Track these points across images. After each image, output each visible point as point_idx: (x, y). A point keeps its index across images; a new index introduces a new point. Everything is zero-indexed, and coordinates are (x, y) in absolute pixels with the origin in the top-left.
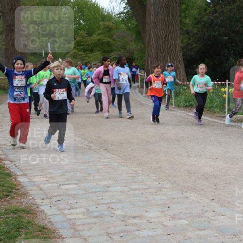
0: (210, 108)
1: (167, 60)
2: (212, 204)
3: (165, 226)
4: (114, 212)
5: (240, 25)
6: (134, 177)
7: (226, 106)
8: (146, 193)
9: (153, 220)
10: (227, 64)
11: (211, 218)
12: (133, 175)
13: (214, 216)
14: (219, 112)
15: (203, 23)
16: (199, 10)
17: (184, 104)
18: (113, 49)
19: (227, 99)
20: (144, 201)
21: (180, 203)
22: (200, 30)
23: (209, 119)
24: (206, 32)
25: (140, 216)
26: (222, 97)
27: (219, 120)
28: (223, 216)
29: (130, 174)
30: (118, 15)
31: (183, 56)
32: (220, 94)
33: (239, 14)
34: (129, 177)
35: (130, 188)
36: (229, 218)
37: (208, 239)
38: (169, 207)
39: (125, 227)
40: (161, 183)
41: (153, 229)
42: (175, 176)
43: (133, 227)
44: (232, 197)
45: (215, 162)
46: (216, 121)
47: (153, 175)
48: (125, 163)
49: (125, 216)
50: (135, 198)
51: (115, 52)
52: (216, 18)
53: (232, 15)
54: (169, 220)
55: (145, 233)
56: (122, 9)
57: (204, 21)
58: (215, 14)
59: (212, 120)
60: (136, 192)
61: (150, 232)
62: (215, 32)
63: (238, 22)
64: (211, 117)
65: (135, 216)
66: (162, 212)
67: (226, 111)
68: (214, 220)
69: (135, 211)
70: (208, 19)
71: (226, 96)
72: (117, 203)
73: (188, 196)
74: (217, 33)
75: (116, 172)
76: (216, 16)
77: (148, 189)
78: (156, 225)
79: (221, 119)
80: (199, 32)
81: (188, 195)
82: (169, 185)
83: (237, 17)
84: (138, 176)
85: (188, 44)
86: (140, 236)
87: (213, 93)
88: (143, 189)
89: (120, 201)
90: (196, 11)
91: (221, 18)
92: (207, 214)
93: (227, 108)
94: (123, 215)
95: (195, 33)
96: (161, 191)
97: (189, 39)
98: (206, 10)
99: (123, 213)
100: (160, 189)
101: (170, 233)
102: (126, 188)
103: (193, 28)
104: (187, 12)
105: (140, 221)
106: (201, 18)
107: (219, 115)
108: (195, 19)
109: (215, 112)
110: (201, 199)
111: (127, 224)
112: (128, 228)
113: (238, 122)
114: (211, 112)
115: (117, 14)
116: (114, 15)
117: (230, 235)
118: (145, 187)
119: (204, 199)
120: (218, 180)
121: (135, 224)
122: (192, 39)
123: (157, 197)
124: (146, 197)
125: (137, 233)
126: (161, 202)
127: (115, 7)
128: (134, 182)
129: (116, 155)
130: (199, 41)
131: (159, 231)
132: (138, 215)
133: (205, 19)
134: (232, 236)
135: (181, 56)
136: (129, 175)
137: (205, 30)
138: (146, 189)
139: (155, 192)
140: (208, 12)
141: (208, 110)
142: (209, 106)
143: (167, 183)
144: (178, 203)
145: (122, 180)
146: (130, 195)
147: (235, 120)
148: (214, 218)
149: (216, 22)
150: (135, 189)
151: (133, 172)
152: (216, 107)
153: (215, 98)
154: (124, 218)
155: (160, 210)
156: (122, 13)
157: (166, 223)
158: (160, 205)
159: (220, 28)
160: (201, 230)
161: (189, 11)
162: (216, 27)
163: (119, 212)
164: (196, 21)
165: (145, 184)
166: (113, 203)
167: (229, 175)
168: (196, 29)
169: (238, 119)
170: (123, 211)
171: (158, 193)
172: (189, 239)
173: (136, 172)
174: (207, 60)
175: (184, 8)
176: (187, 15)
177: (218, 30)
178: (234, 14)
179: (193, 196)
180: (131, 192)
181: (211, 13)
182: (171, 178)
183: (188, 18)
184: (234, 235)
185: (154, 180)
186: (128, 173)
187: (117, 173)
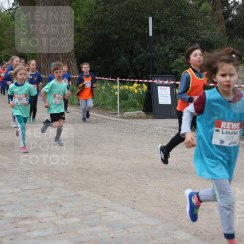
0: (103, 105)
1: (59, 58)
2: (103, 200)
3: (57, 225)
4: (4, 214)
5: (129, 24)
6: (26, 177)
7: (118, 103)
8: (38, 193)
9: (45, 220)
10: (119, 62)
11: (102, 214)
12: (25, 176)
13: (105, 212)
14: (111, 110)
15: (93, 21)
16: (89, 8)
17: (77, 102)
18: (3, 47)
19: (118, 96)
20: (35, 201)
21: (72, 201)
22: (91, 28)
23: (101, 116)
24: (97, 31)
25: (31, 217)
26: (114, 94)
27: (112, 117)
28: (114, 211)
29: (22, 174)
30: (8, 12)
31: (75, 54)
32: (112, 91)
33: (128, 12)
34: (20, 177)
35: (21, 190)
36: (119, 212)
37: (99, 235)
38: (61, 206)
39: (15, 229)
40: (53, 182)
41: (44, 229)
42: (68, 174)
43: (23, 229)
44: (123, 192)
45: (107, 158)
46: (109, 118)
47: (45, 175)
48: (16, 163)
49: (16, 218)
50: (26, 199)
51: (6, 50)
52: (106, 16)
53: (121, 13)
54: (61, 219)
55: (36, 234)
56: (11, 6)
57: (94, 19)
58: (106, 13)
59: (104, 117)
60: (28, 193)
61: (41, 232)
62: (106, 30)
63: (127, 20)
64: (104, 115)
65: (26, 217)
66: (53, 211)
67: (118, 107)
68: (106, 216)
69: (26, 212)
70: (99, 17)
71: (117, 93)
72: (7, 205)
73: (80, 194)
74: (108, 31)
75: (6, 173)
76: (106, 14)
77: (40, 189)
78: (48, 224)
79: (113, 115)
80: (91, 30)
81: (80, 192)
82: (61, 184)
83: (126, 15)
84: (30, 176)
85: (80, 42)
86: (31, 237)
87: (105, 90)
88: (34, 189)
89: (11, 203)
90: (87, 9)
91: (111, 17)
92: (98, 211)
93: (118, 105)
94: (13, 217)
95: (86, 31)
96: (53, 190)
97: (81, 37)
98: (96, 8)
99: (13, 215)
100: (52, 189)
101: (61, 231)
102: (17, 189)
103: (84, 26)
104: (78, 10)
105: (31, 222)
106: (91, 16)
107: (112, 112)
108: (86, 16)
109: (108, 109)
110: (93, 196)
111: (17, 226)
112: (19, 230)
113: (130, 119)
114: (104, 109)
115: (6, 11)
116: (3, 11)
117: (120, 229)
118: (38, 187)
119: (96, 195)
120: (109, 177)
121: (25, 226)
122: (84, 37)
123: (49, 197)
124: (38, 197)
125: (27, 234)
126: (53, 201)
127: (3, 3)
128: (25, 182)
129: (6, 156)
130: (90, 39)
131: (50, 231)
132: (29, 216)
133: (96, 17)
134: (122, 230)
135: (74, 54)
136: (20, 176)
137: (96, 28)
138: (37, 189)
139: (47, 192)
140: (98, 10)
141: (101, 108)
142: (102, 103)
143: (60, 182)
144: (70, 201)
145: (13, 181)
146: (20, 196)
147: (126, 117)
148: (105, 214)
149: (107, 20)
150: (27, 190)
151: (25, 173)
152: (109, 104)
153: (108, 95)
154: (14, 220)
155: (52, 210)
156: (11, 9)
157: (57, 222)
158: (52, 204)
159: (111, 26)
160: (92, 226)
161: (79, 8)
162: (107, 26)
163: (9, 215)
164: (87, 19)
165: (38, 184)
166: (3, 205)
167: (120, 171)
168: (87, 27)
169: (130, 115)
170: (13, 213)
171: (50, 193)
172: (80, 236)
173: (28, 172)
174: (99, 58)
175: (74, 6)
176: (77, 13)
177: (108, 28)
178: (123, 13)
179: (85, 193)
180: (23, 193)
181: (101, 11)
182: (64, 176)
183: (79, 16)
184: (124, 229)
185: (46, 179)
186: (19, 174)
187: (8, 174)
